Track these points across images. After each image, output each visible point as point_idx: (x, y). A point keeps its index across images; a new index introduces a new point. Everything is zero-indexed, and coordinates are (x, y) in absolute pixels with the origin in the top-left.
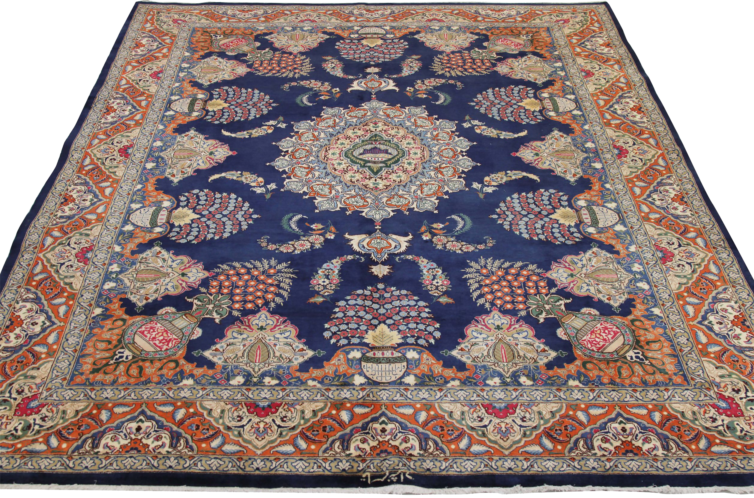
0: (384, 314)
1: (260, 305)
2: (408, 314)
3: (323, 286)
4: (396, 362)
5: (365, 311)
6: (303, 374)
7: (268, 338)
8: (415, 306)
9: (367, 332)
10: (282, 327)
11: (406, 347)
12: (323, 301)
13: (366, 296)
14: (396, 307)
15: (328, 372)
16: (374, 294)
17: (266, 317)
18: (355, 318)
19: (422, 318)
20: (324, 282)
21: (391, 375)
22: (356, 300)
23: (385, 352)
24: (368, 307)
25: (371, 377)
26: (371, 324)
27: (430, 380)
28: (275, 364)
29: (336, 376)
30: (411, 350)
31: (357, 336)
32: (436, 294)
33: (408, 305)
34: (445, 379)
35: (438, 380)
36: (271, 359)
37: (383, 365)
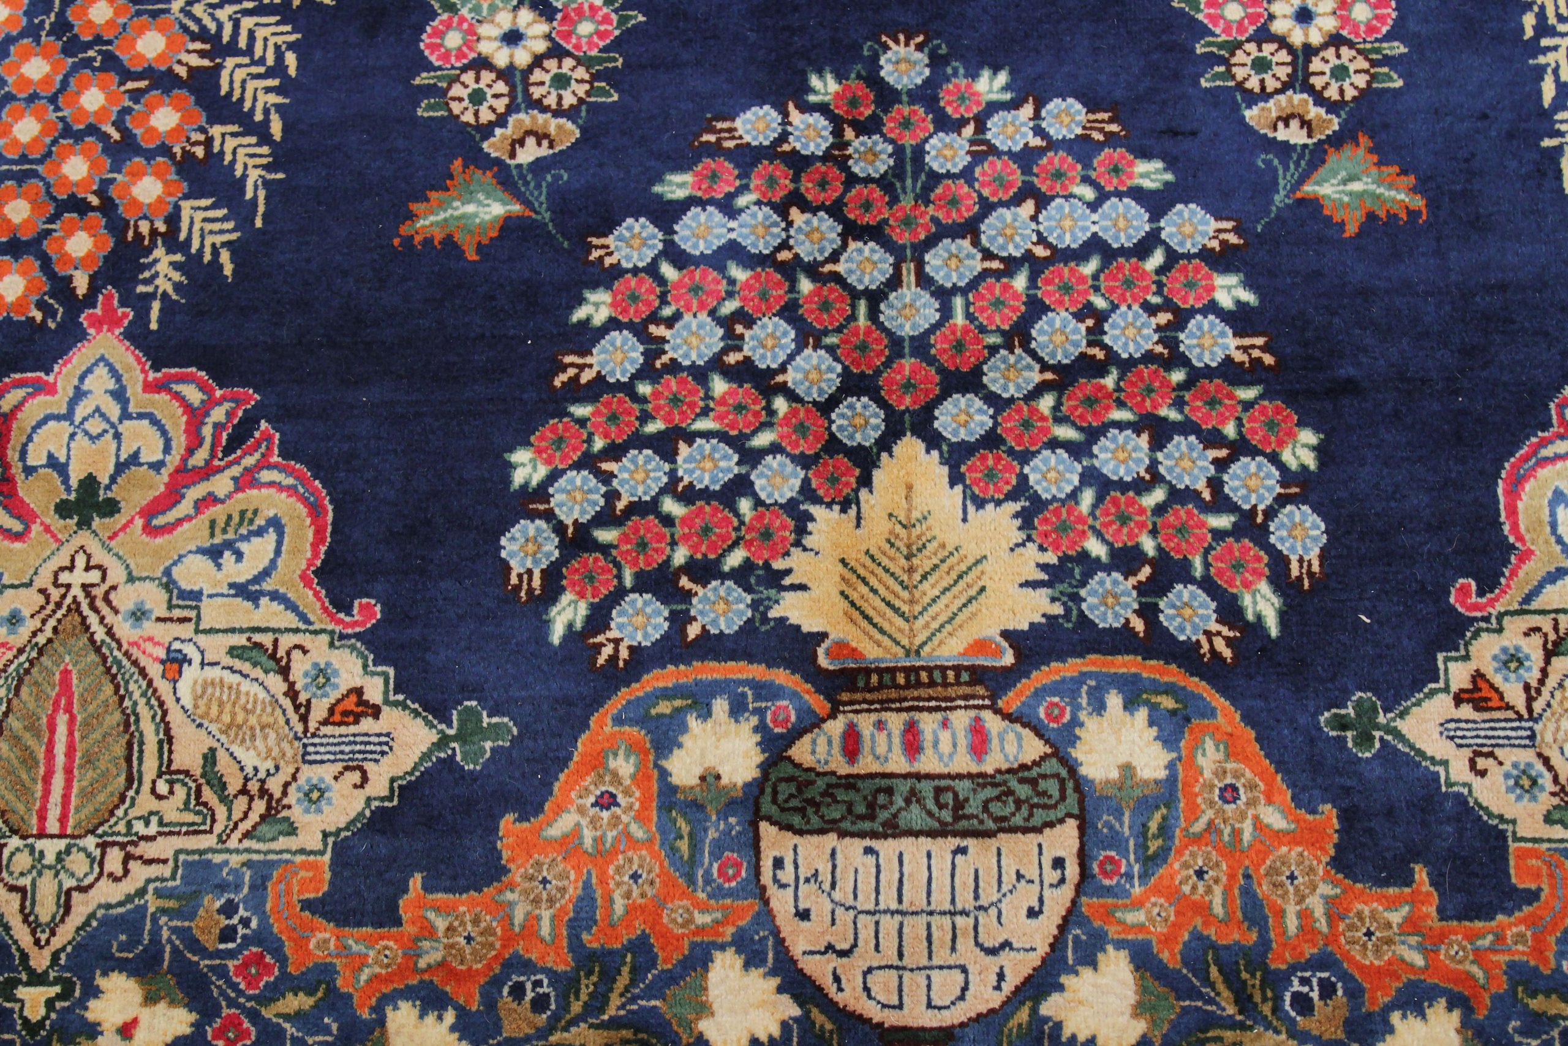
0: (920, 345)
1: (81, 283)
2: (1095, 335)
3: (506, 74)
4: (1005, 826)
5: (790, 312)
6: (355, 940)
7: (125, 599)
8: (1143, 249)
9: (802, 523)
10: (221, 484)
11: (1071, 667)
12: (508, 225)
13: (798, 162)
14: (1011, 265)
15: (532, 923)
16: (857, 143)
17: (119, 395)
18: (719, 386)
19: (1196, 376)
20: (513, 38)
21: (966, 948)
22: (728, 208)
23: (928, 723)
24: (812, 270)
25: (819, 969)
26: (833, 445)
27: (1243, 1001)
28: (164, 847)
29: (586, 959)
30: (1114, 701)
31: (735, 559)
32: (1294, 135)
33: (1095, 245)
34: (1355, 993)
35: (1303, 1004)
36: (146, 803)
37: (914, 849)
